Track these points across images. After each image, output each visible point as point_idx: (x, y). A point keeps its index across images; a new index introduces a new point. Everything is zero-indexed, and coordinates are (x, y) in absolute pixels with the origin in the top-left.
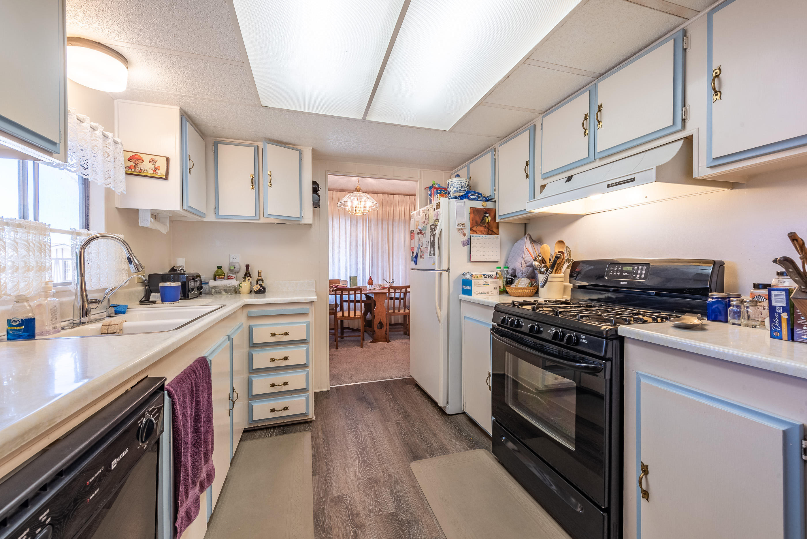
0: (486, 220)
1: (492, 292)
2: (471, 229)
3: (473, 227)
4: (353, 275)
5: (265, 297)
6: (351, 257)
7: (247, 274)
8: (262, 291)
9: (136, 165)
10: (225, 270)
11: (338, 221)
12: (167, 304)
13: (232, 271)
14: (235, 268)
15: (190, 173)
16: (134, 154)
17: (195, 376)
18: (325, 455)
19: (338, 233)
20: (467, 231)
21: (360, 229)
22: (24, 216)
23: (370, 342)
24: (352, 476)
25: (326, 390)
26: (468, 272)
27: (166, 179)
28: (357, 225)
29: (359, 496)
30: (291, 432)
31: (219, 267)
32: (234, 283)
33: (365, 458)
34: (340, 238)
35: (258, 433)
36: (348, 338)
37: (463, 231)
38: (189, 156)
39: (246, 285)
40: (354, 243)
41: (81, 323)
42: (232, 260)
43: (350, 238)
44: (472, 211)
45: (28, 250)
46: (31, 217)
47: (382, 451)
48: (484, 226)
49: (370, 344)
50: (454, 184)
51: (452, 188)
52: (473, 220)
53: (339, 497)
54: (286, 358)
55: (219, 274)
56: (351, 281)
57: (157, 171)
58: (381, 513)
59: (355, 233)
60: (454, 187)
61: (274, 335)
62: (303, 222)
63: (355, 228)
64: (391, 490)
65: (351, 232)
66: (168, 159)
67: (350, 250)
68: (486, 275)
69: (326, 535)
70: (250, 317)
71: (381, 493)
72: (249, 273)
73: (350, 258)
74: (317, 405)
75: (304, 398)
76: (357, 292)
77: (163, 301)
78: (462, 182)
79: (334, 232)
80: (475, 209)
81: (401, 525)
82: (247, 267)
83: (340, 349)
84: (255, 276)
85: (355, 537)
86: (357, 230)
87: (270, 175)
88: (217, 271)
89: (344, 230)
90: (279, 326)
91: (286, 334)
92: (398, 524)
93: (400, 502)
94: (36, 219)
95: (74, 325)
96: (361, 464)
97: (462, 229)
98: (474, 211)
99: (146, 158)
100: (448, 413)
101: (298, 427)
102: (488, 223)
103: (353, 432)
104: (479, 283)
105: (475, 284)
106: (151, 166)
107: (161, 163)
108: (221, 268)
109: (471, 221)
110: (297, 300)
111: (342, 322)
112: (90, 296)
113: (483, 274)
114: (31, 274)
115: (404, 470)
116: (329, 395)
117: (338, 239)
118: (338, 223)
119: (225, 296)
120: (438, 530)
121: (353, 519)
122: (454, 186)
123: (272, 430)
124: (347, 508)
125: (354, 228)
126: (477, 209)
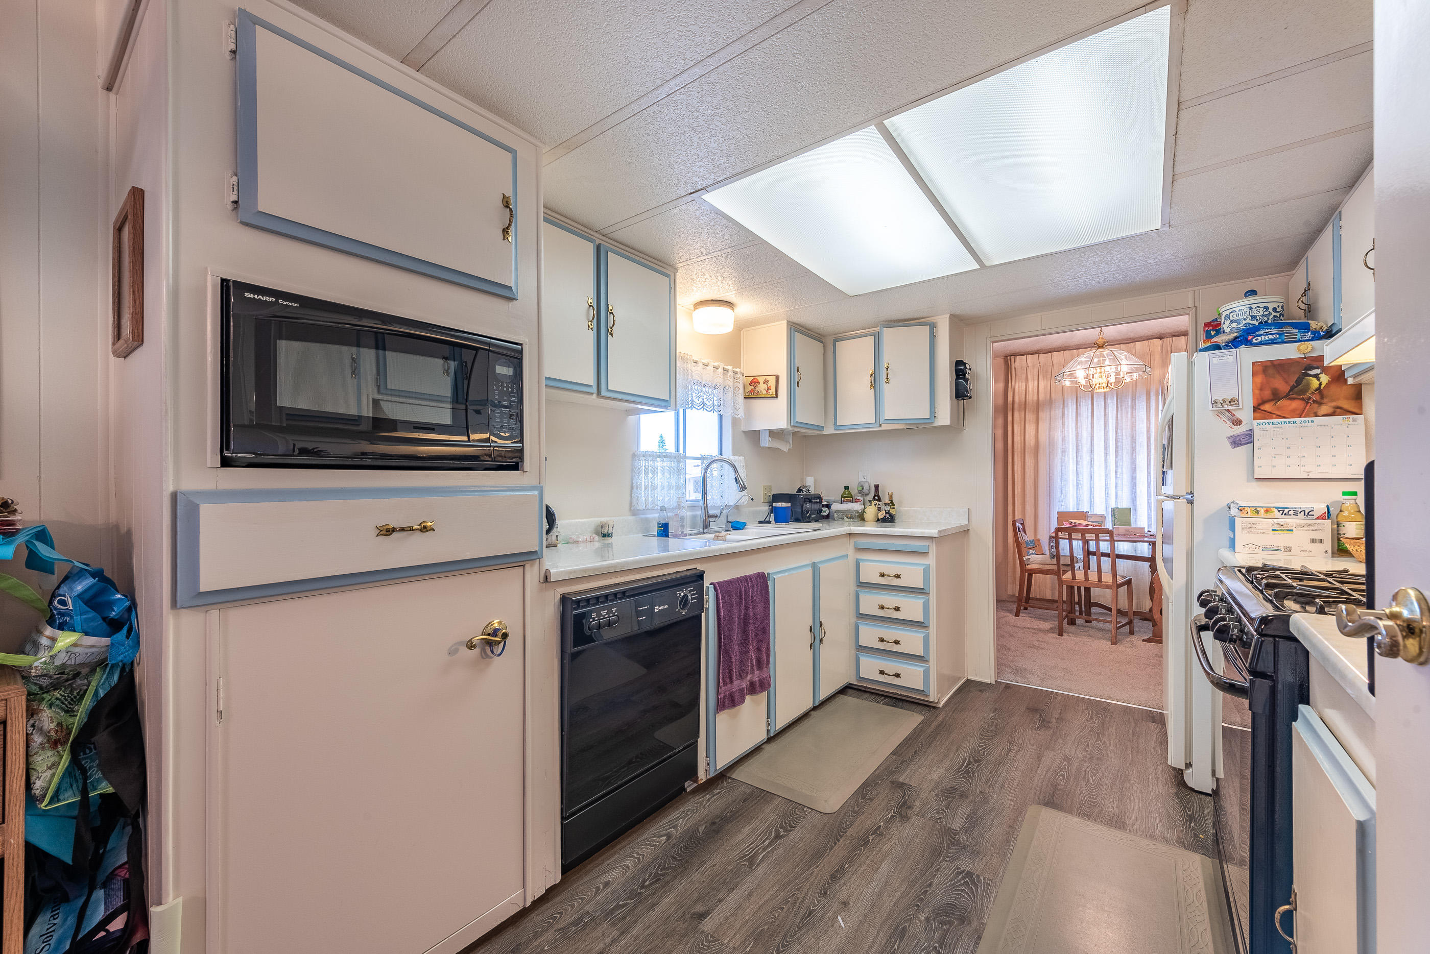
0: (1308, 385)
1: (1302, 549)
2: (1256, 409)
3: (1264, 402)
4: (1125, 503)
5: (864, 526)
6: (1119, 471)
7: (877, 497)
8: (889, 519)
9: (755, 388)
10: (854, 491)
11: (1090, 403)
12: (779, 525)
13: (861, 492)
14: (863, 489)
15: (798, 386)
16: (753, 378)
17: (746, 584)
18: (922, 744)
19: (1090, 426)
20: (1245, 413)
21: (1141, 413)
22: (678, 451)
23: (1144, 640)
24: (935, 776)
25: (988, 681)
26: (1233, 502)
27: (776, 397)
28: (1133, 407)
29: (926, 795)
30: (902, 708)
31: (847, 488)
32: (857, 507)
33: (970, 770)
34: (1092, 436)
35: (867, 695)
36: (1100, 625)
37: (1233, 415)
38: (798, 367)
39: (871, 511)
40: (1126, 442)
41: (704, 533)
42: (861, 479)
43: (1116, 433)
44: (1260, 369)
45: (670, 474)
46: (681, 451)
47: (1004, 775)
48: (1303, 399)
49: (1141, 643)
50: (1231, 315)
51: (1227, 323)
52: (1261, 389)
53: (903, 784)
54: (897, 609)
55: (847, 496)
56: (1116, 516)
57: (769, 391)
58: (939, 821)
59: (1129, 423)
60: (1232, 322)
61: (882, 575)
62: (936, 424)
63: (1129, 414)
64: (974, 812)
65: (1119, 422)
66: (777, 377)
67: (1116, 456)
68: (1286, 511)
69: (862, 802)
70: (858, 549)
71: (957, 808)
72: (878, 496)
73: (1116, 472)
74: (959, 693)
75: (922, 669)
76: (1101, 536)
77: (776, 521)
78: (1253, 306)
79: (1079, 424)
80: (1269, 364)
81: (953, 844)
82: (877, 487)
83: (1068, 637)
84: (886, 499)
85: (889, 820)
86: (1133, 416)
87: (887, 369)
88: (844, 493)
89: (1103, 418)
90: (893, 565)
91: (898, 576)
92: (950, 840)
93: (974, 827)
94: (684, 451)
95: (700, 533)
96: (958, 772)
97: (1228, 411)
98: (1264, 369)
99: (761, 380)
100: (1189, 785)
101: (914, 706)
102: (1319, 389)
103: (982, 739)
104: (1257, 526)
105: (1244, 528)
106: (765, 386)
107: (772, 382)
108: (848, 489)
109: (1257, 392)
110: (912, 532)
111: (1088, 590)
112: (711, 512)
113: (1276, 508)
114: (673, 491)
115: (1014, 806)
116: (988, 689)
117: (1090, 435)
118: (1090, 406)
119: (848, 523)
120: (998, 876)
121: (900, 807)
122: (1231, 318)
123: (882, 698)
124: (903, 797)
125: (1127, 413)
126: (1275, 363)
